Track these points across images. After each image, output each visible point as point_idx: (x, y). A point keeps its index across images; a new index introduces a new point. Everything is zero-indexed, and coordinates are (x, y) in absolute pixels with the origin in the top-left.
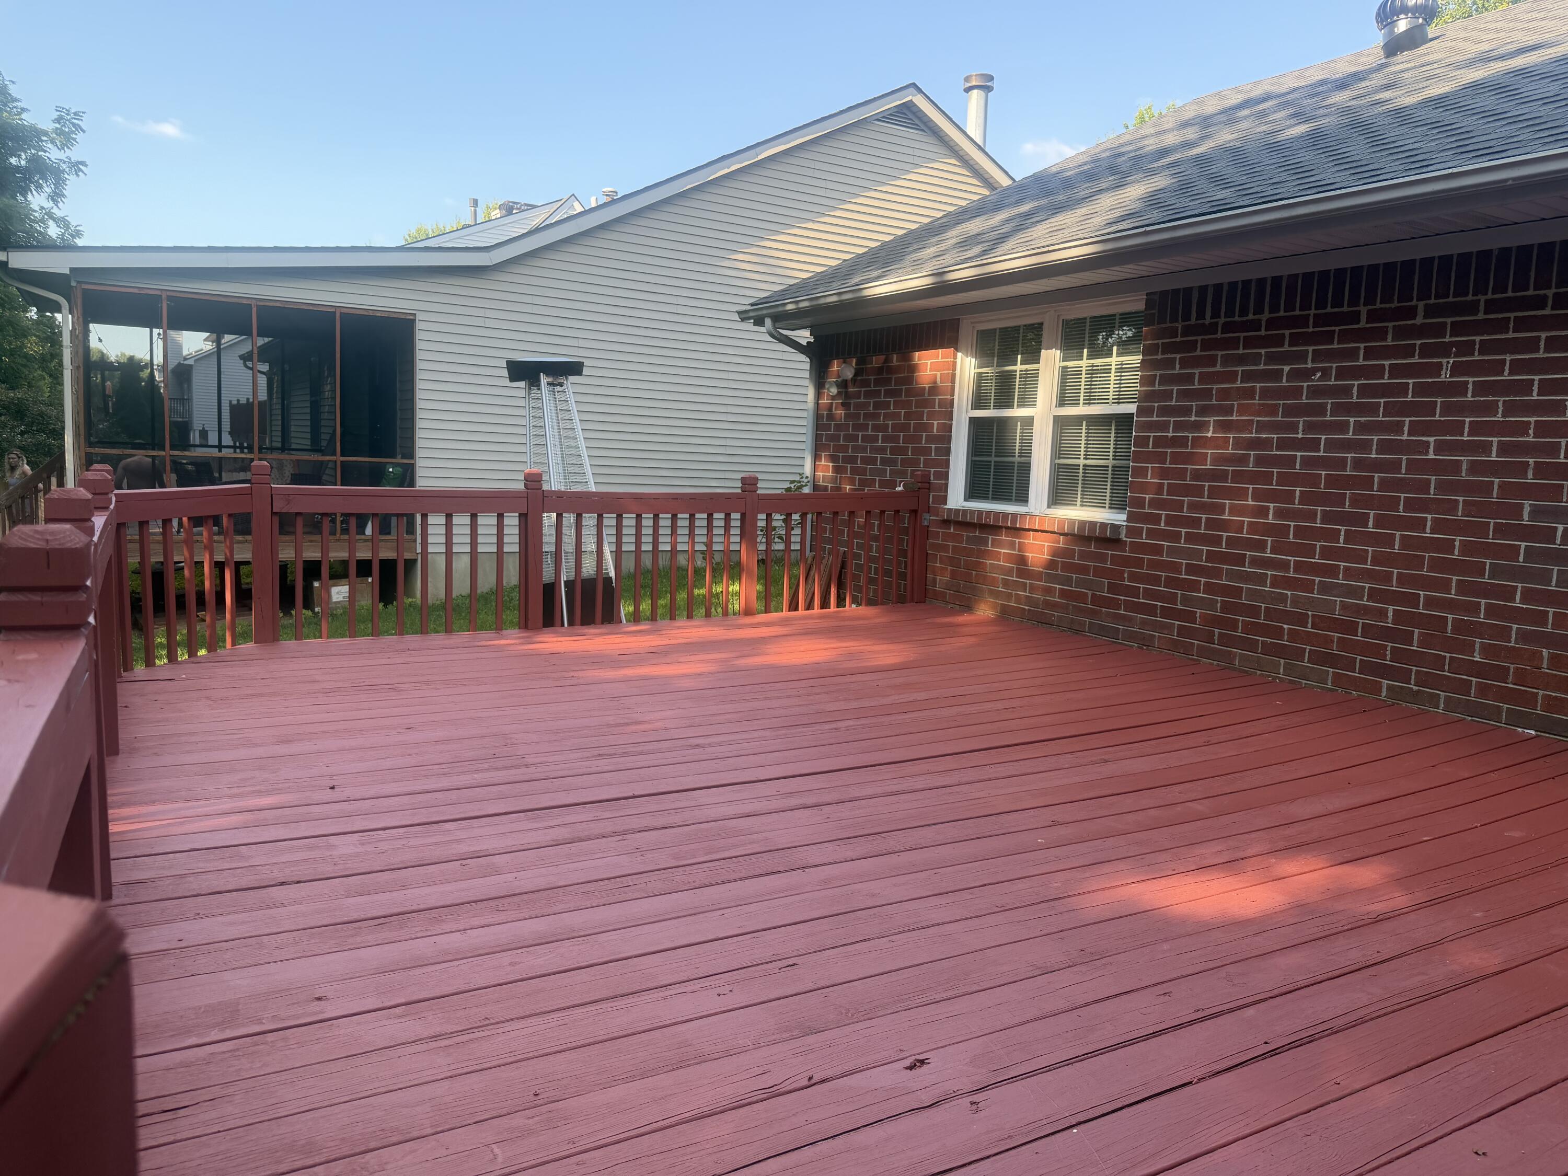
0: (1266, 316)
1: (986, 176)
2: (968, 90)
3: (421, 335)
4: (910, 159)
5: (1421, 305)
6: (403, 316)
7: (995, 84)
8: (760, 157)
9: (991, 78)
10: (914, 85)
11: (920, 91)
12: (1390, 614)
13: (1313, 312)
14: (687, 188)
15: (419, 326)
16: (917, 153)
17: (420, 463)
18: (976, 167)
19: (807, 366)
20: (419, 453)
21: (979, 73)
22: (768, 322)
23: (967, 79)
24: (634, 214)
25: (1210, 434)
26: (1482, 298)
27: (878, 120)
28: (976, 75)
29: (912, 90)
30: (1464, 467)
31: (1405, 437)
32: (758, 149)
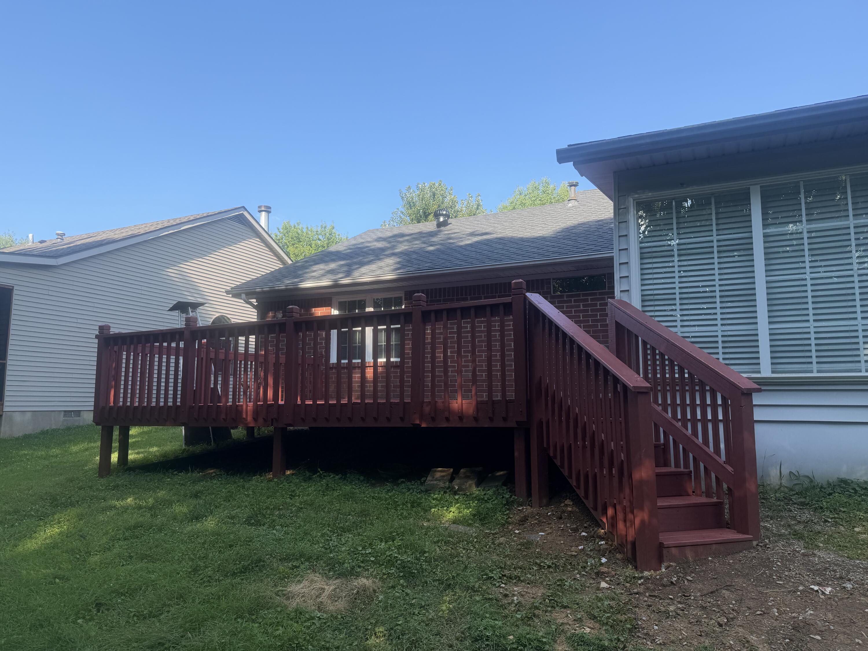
0: (442, 298)
1: (272, 247)
2: (260, 211)
3: (15, 298)
4: (241, 237)
5: (483, 296)
6: (7, 287)
7: (272, 210)
8: (182, 229)
9: (270, 208)
10: (244, 207)
11: (246, 210)
12: (484, 375)
13: (455, 297)
14: (150, 238)
15: (15, 292)
16: (244, 234)
17: (9, 362)
18: (268, 243)
19: (256, 314)
20: (9, 357)
21: (266, 205)
22: (243, 296)
23: (260, 207)
24: (124, 248)
25: (429, 332)
26: (497, 294)
27: (228, 219)
28: (264, 206)
29: (243, 209)
30: (497, 335)
31: (483, 329)
32: (181, 225)
